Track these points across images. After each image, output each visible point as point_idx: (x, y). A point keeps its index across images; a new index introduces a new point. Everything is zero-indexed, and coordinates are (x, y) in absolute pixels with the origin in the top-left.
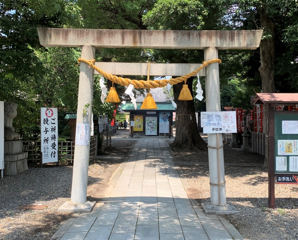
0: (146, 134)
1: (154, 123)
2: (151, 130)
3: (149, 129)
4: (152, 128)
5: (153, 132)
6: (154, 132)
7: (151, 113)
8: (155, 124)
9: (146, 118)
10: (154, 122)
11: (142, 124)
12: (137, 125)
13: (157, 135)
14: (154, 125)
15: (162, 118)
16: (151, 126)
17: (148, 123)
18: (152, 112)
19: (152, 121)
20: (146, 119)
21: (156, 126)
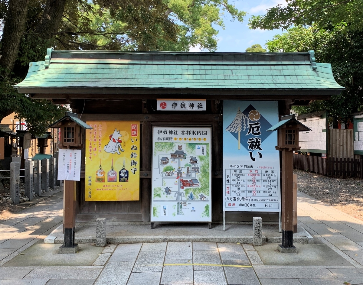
0: (154, 219)
1: (194, 161)
2: (179, 194)
3: (168, 191)
4: (185, 184)
5: (190, 206)
6: (194, 204)
7: (178, 108)
8: (200, 164)
9: (158, 133)
10: (197, 153)
11: (133, 163)
12: (107, 169)
13: (209, 219)
14: (196, 170)
15: (235, 135)
16: (180, 173)
17: (165, 161)
18: (187, 102)
19: (186, 149)
20: (155, 140)
21: (205, 172)
